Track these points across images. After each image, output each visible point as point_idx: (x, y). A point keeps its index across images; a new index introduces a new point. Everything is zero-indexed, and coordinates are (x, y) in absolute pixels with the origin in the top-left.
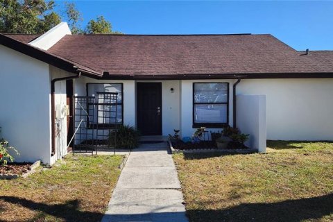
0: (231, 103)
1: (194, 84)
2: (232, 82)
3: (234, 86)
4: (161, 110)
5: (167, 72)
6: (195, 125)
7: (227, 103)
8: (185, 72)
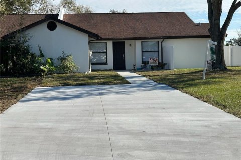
0: (160, 52)
1: (142, 42)
2: (160, 41)
3: (162, 43)
4: (124, 56)
5: (129, 37)
6: (143, 63)
7: (159, 52)
8: (138, 36)
